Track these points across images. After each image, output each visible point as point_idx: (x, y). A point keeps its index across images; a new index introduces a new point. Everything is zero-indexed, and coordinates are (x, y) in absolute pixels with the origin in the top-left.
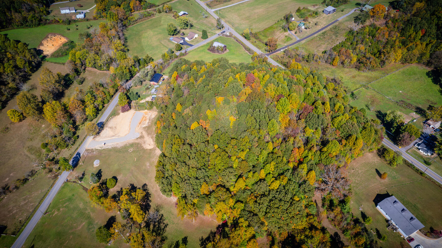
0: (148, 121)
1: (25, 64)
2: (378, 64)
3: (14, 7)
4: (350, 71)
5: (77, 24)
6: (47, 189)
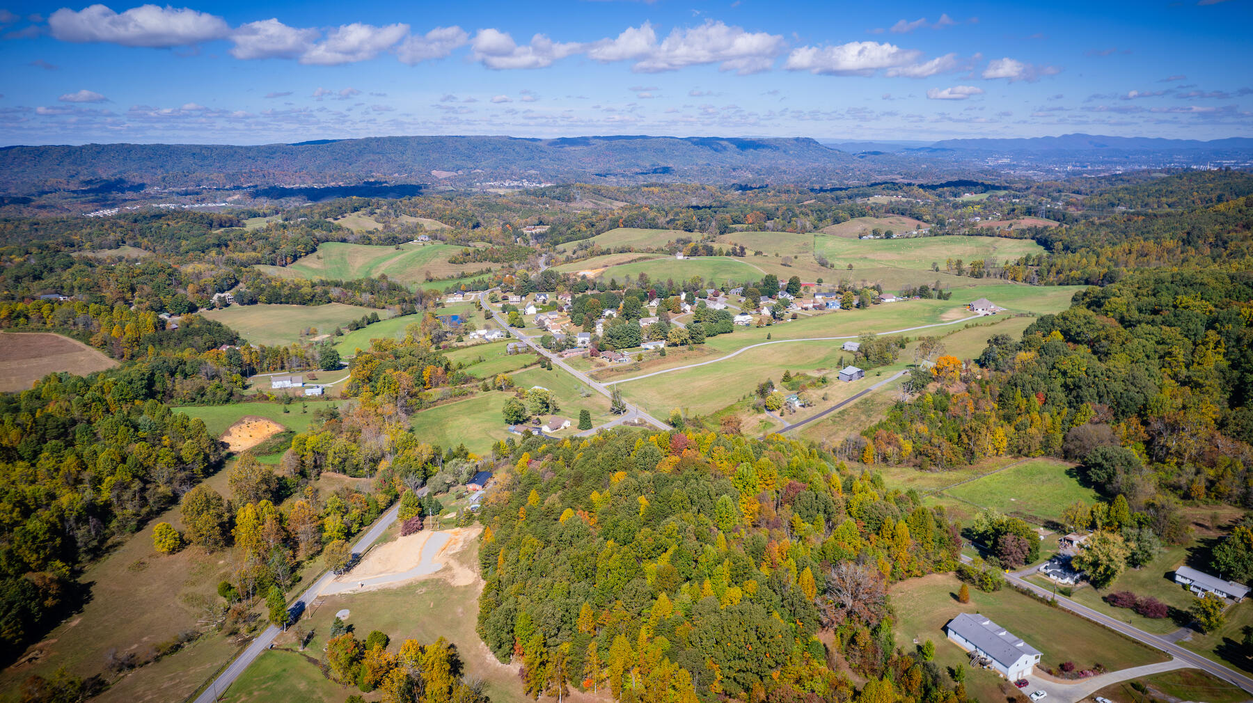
0: (461, 544)
1: (197, 455)
2: (961, 457)
3: (183, 371)
4: (904, 473)
5: (307, 403)
6: (224, 661)
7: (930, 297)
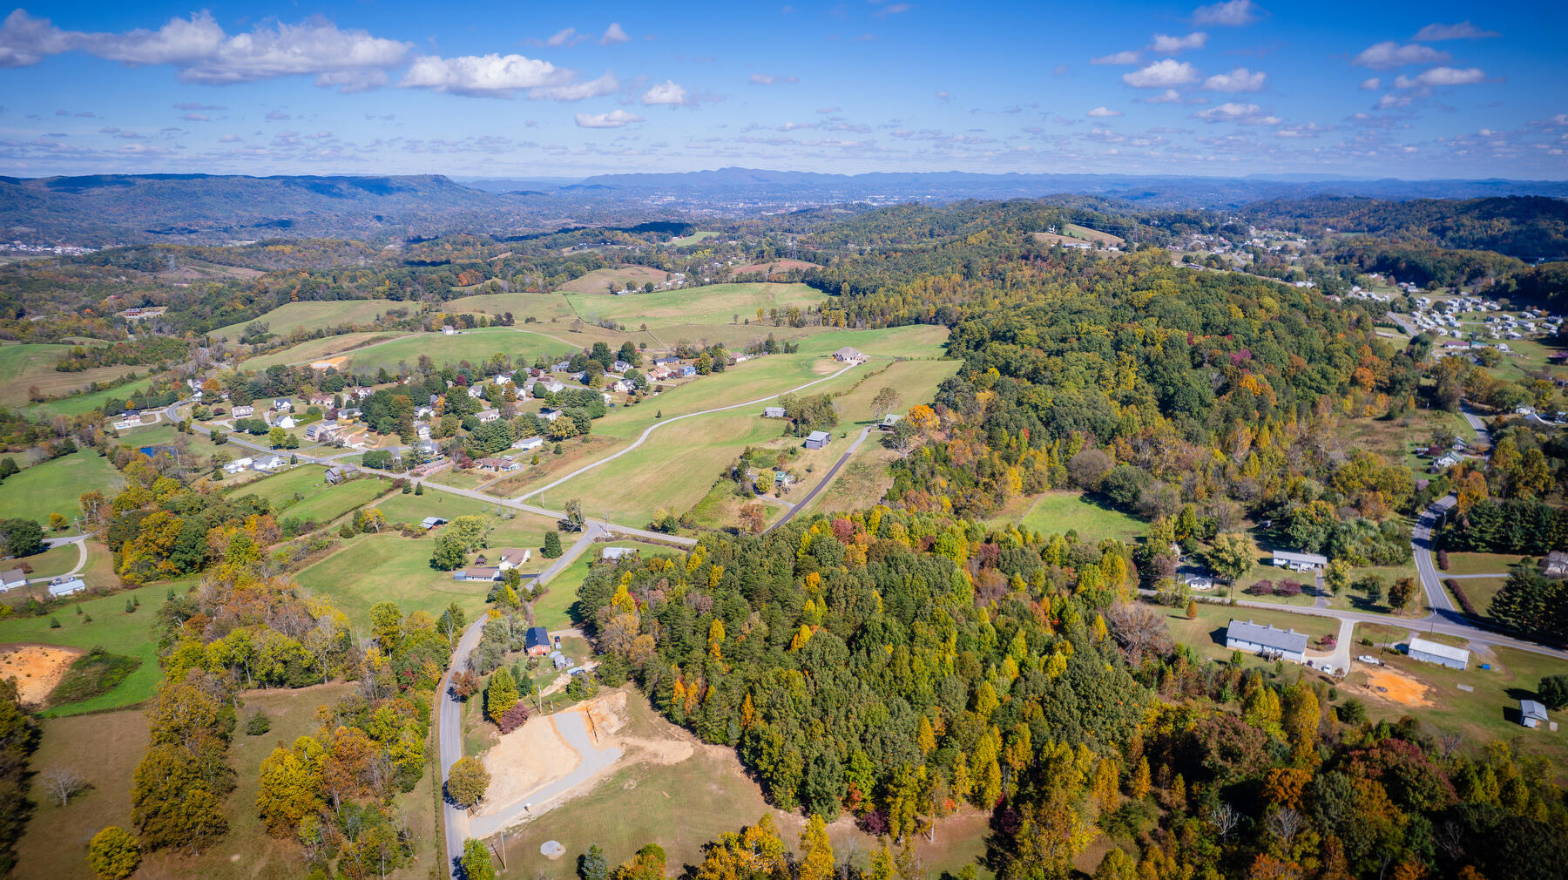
7: (777, 351)
